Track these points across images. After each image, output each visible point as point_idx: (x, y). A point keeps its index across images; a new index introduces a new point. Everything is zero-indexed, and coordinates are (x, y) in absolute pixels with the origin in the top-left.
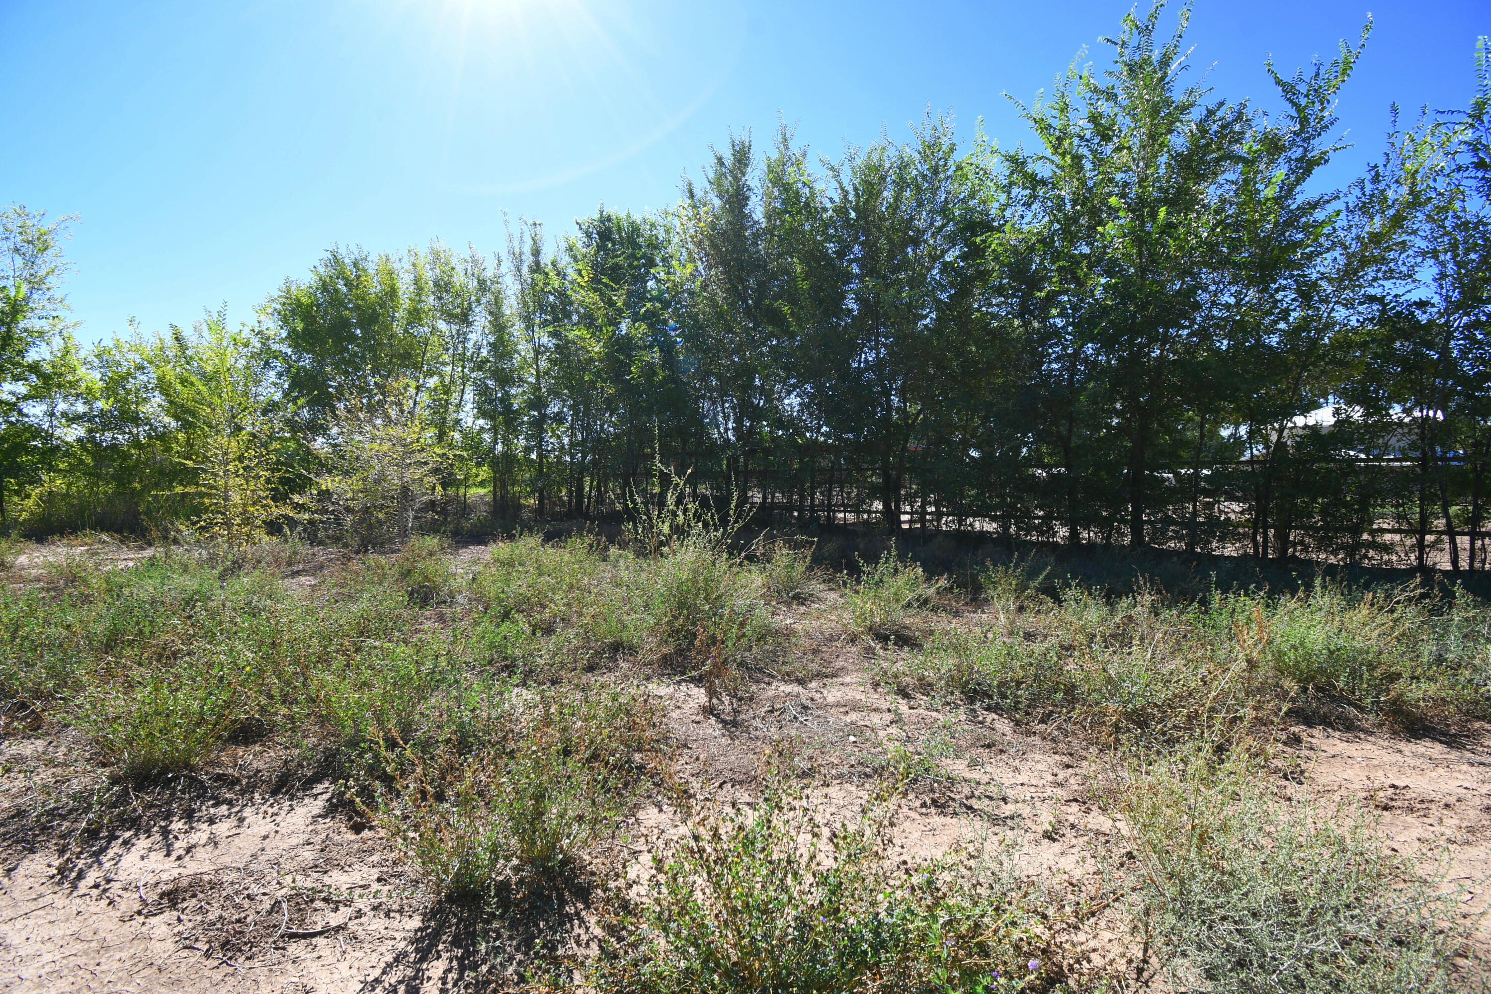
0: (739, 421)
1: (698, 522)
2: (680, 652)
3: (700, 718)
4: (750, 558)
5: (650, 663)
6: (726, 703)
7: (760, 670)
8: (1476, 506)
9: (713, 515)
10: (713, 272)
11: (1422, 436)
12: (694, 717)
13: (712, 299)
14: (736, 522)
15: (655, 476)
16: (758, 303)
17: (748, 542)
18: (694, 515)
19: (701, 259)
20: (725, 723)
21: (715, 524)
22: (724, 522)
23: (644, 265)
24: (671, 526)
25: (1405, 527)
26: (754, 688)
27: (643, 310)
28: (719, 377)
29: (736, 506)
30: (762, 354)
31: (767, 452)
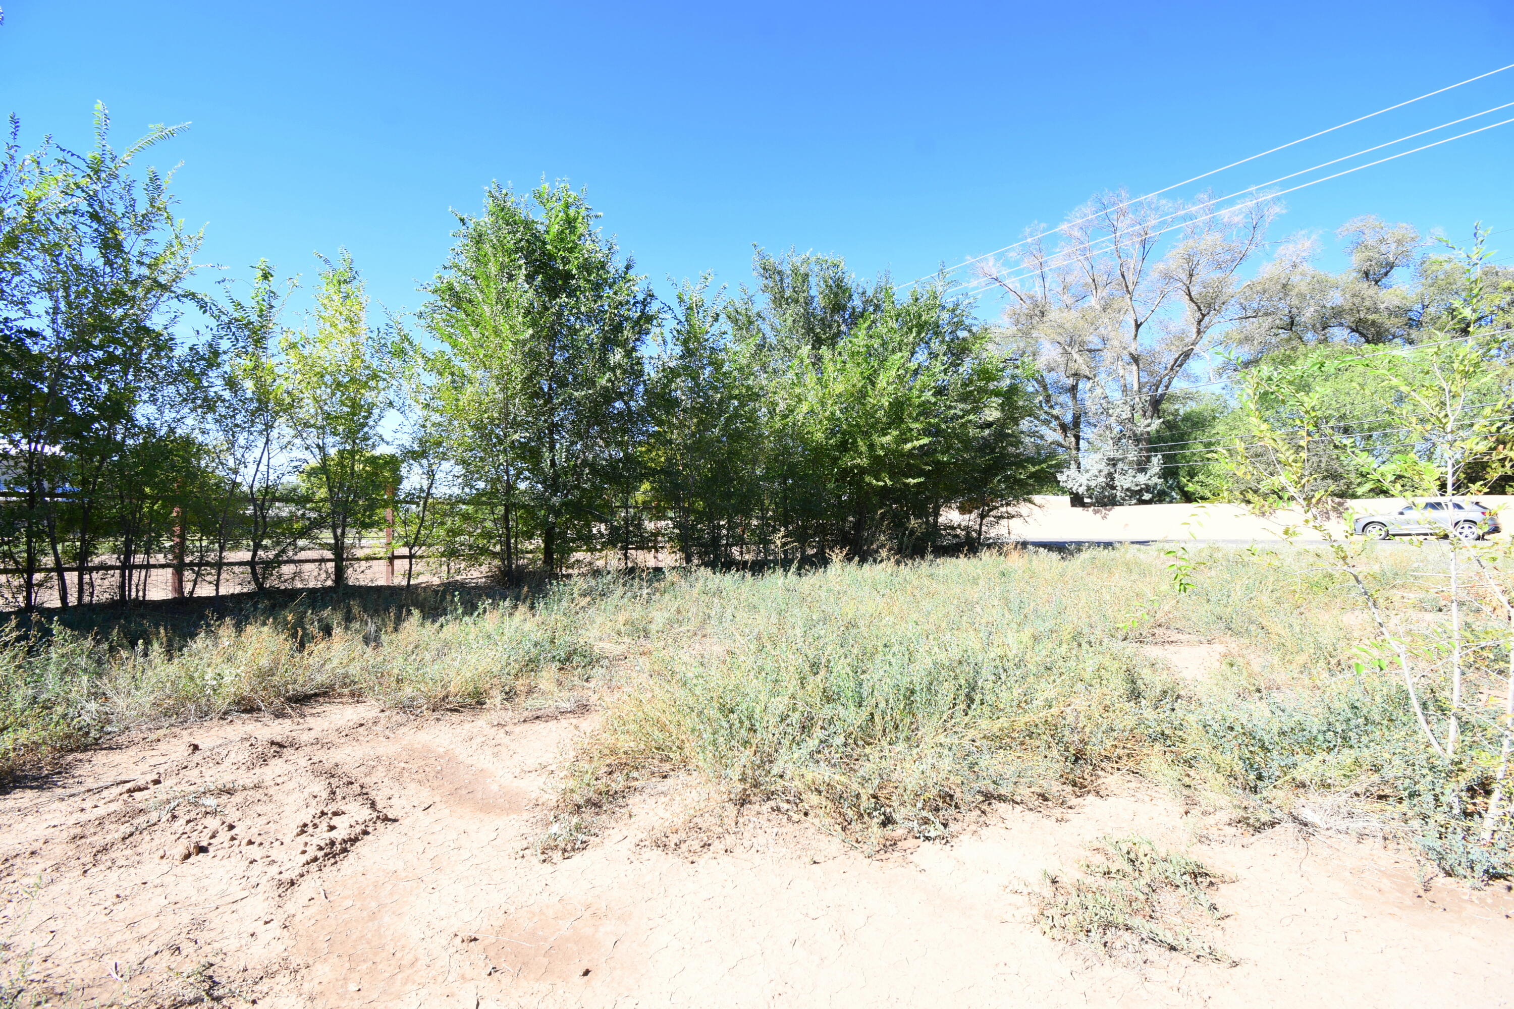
8: (83, 541)
11: (30, 472)
25: (11, 565)
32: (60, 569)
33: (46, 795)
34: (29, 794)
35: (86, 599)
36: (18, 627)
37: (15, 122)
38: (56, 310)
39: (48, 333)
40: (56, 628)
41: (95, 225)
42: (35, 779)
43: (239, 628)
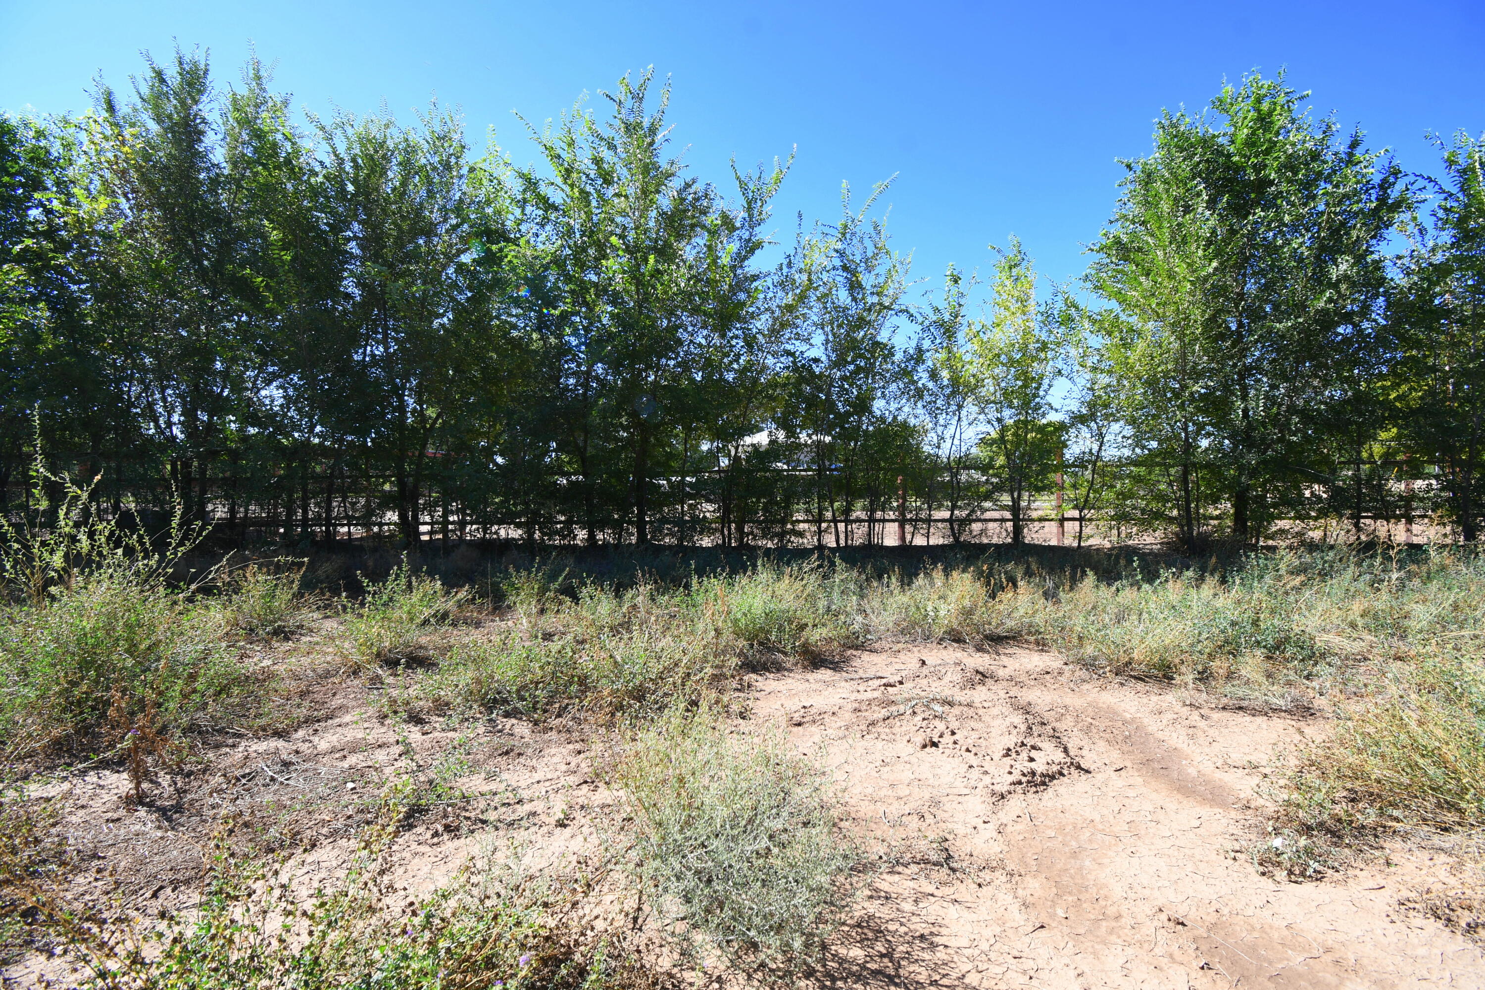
0: (189, 414)
1: (116, 547)
2: (84, 730)
3: (122, 812)
4: (207, 591)
5: (31, 755)
6: (165, 784)
7: (221, 731)
8: (847, 501)
9: (140, 537)
10: (146, 215)
11: (818, 454)
12: (109, 815)
13: (143, 253)
14: (181, 544)
15: (35, 485)
16: (218, 267)
17: (203, 570)
18: (108, 539)
19: (125, 195)
20: (163, 812)
21: (145, 551)
22: (160, 546)
23: (22, 185)
24: (66, 556)
25: (810, 518)
26: (211, 755)
27: (18, 248)
28: (155, 353)
29: (181, 525)
30: (226, 331)
31: (235, 455)
32: (835, 521)
33: (838, 676)
34: (829, 672)
35: (850, 542)
36: (818, 559)
37: (800, 216)
38: (827, 341)
39: (824, 358)
40: (837, 561)
41: (845, 274)
42: (832, 663)
43: (947, 573)
